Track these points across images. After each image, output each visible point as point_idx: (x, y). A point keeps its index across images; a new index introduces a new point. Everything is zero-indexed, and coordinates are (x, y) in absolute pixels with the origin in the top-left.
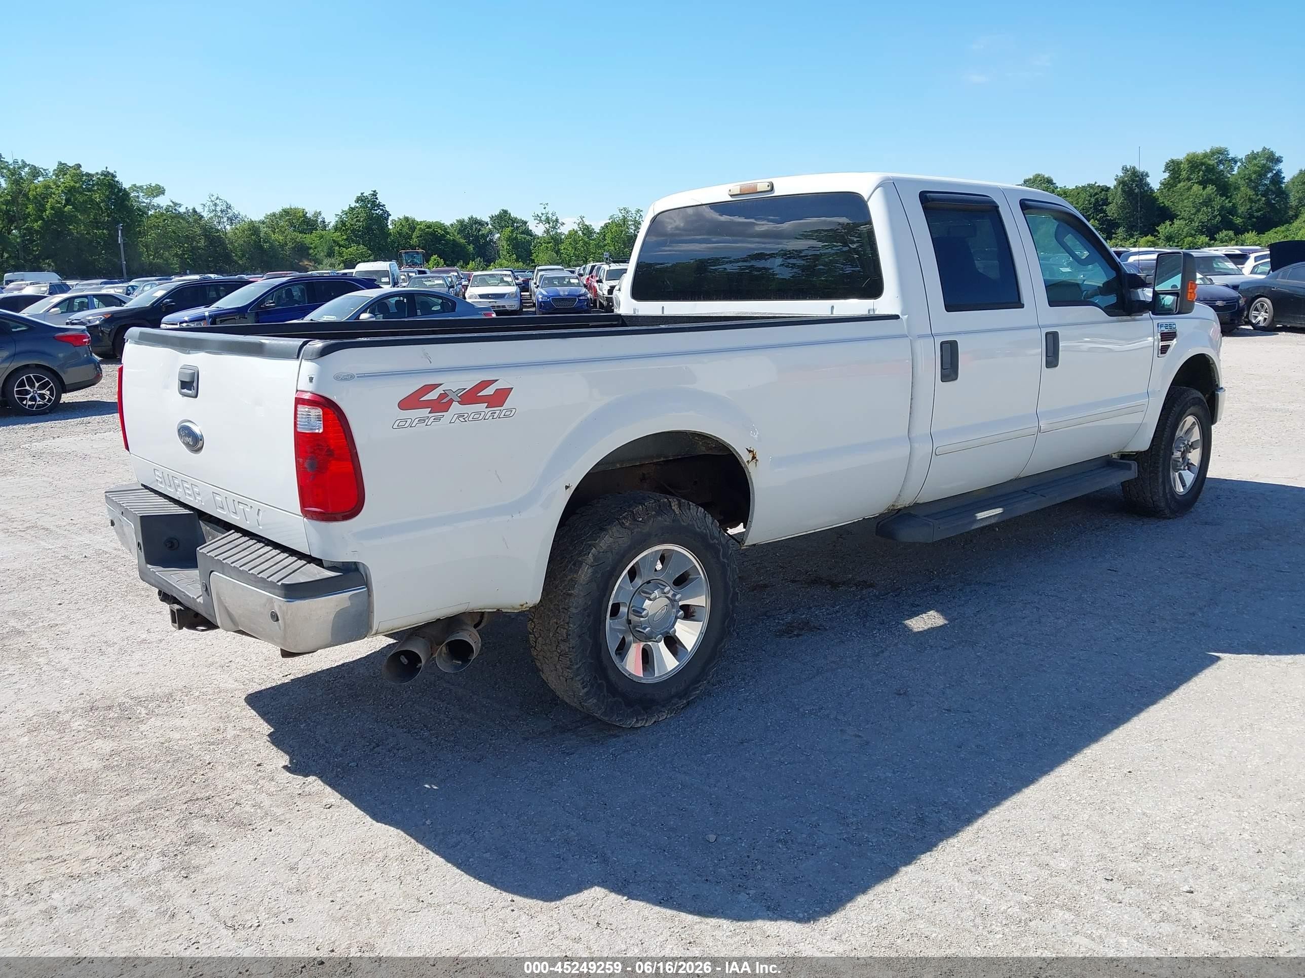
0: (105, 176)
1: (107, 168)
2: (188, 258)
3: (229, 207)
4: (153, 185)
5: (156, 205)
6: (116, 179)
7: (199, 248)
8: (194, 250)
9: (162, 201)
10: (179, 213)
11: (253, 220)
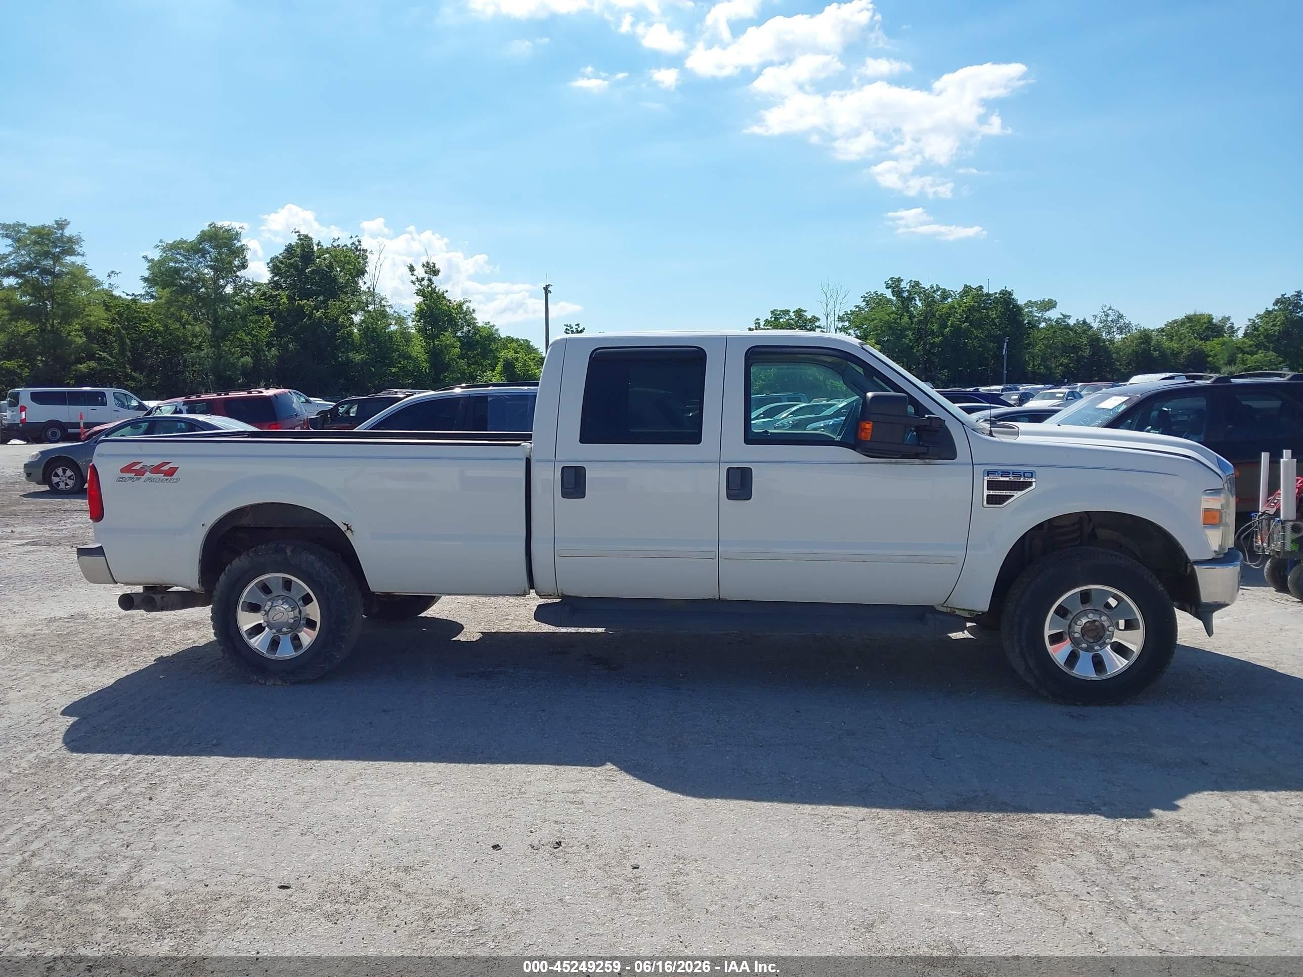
0: (1003, 294)
1: (1006, 287)
2: (1073, 367)
3: (1121, 316)
4: (1046, 300)
5: (1047, 318)
6: (1013, 297)
7: (1084, 357)
8: (1079, 359)
9: (1053, 314)
10: (1068, 324)
11: (1146, 328)
